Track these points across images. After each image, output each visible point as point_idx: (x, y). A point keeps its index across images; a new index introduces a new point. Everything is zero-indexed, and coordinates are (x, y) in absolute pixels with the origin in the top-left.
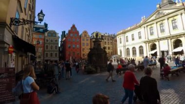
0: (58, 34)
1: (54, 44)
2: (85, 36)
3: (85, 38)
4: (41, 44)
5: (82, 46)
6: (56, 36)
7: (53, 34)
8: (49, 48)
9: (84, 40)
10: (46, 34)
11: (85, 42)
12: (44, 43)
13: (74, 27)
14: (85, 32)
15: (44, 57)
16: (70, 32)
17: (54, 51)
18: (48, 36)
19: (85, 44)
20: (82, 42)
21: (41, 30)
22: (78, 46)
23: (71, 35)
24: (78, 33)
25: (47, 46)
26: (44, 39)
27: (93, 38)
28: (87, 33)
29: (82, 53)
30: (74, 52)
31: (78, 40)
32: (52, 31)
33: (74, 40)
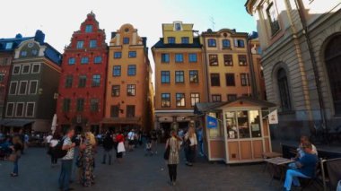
1: (30, 77)
2: (126, 41)
3: (126, 47)
5: (110, 78)
8: (18, 91)
9: (118, 55)
10: (17, 53)
11: (125, 62)
13: (91, 20)
17: (26, 98)
18: (21, 57)
19: (124, 71)
20: (112, 62)
21: (8, 46)
22: (97, 78)
23: (79, 45)
26: (11, 68)
29: (110, 101)
30: (81, 101)
31: (100, 59)
33: (85, 60)
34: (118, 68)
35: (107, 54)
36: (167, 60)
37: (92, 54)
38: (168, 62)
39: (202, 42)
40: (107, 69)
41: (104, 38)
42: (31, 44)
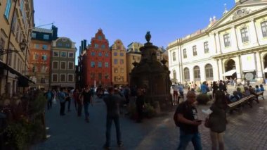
0: (75, 43)
1: (67, 59)
2: (119, 48)
3: (119, 51)
4: (45, 59)
5: (113, 64)
6: (70, 47)
7: (67, 43)
8: (59, 67)
9: (116, 54)
10: (54, 43)
11: (119, 57)
12: (51, 58)
13: (100, 33)
14: (119, 42)
15: (50, 82)
16: (93, 41)
17: (67, 72)
18: (57, 46)
19: (119, 61)
20: (114, 57)
21: (46, 37)
22: (107, 64)
23: (96, 46)
24: (106, 43)
25: (56, 64)
26: (51, 52)
27: (130, 52)
28: (122, 44)
29: (114, 75)
30: (100, 74)
31: (107, 55)
33: (100, 54)
34: (116, 60)
35: (111, 53)
37: (103, 52)
40: (111, 60)
41: (108, 44)
42: (64, 39)
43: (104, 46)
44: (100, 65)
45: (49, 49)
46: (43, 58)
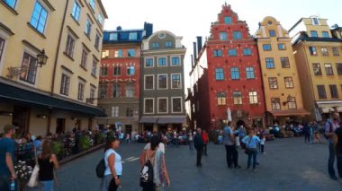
0: (181, 38)
4: (132, 73)
5: (264, 71)
6: (173, 47)
7: (168, 41)
8: (156, 86)
9: (268, 48)
10: (146, 45)
11: (277, 55)
12: (141, 71)
13: (227, 11)
15: (141, 114)
16: (215, 29)
17: (169, 93)
18: (151, 48)
19: (277, 63)
20: (263, 55)
21: (133, 37)
22: (250, 72)
23: (222, 37)
24: (243, 27)
25: (149, 80)
26: (141, 60)
29: (269, 94)
31: (249, 51)
32: (162, 34)
33: (232, 52)
34: (270, 61)
35: (256, 46)
36: (315, 53)
37: (239, 46)
38: (316, 55)
39: (339, 37)
40: (259, 62)
41: (247, 30)
42: (162, 35)
43: (238, 35)
44: (235, 75)
45: (138, 54)
46: (129, 70)
